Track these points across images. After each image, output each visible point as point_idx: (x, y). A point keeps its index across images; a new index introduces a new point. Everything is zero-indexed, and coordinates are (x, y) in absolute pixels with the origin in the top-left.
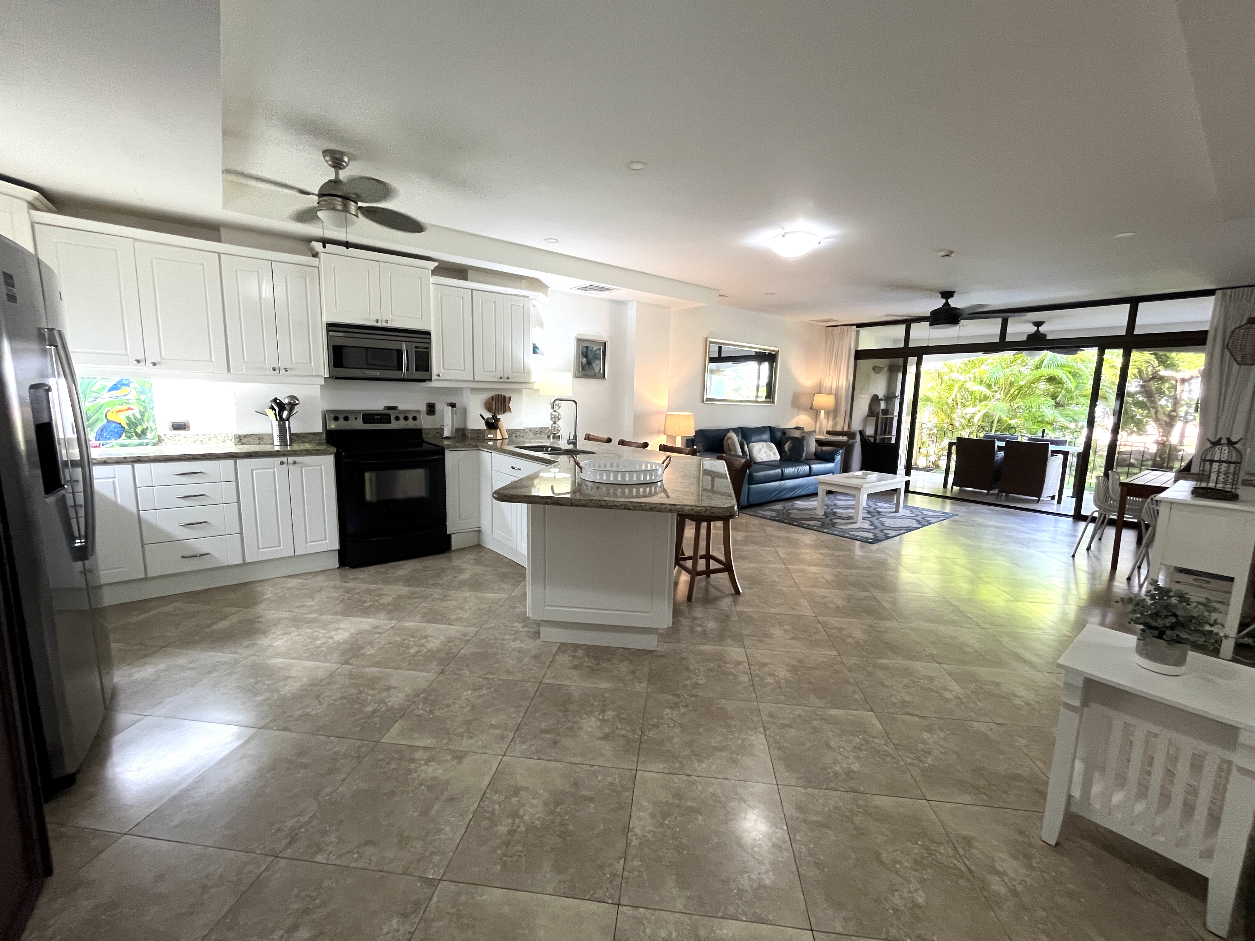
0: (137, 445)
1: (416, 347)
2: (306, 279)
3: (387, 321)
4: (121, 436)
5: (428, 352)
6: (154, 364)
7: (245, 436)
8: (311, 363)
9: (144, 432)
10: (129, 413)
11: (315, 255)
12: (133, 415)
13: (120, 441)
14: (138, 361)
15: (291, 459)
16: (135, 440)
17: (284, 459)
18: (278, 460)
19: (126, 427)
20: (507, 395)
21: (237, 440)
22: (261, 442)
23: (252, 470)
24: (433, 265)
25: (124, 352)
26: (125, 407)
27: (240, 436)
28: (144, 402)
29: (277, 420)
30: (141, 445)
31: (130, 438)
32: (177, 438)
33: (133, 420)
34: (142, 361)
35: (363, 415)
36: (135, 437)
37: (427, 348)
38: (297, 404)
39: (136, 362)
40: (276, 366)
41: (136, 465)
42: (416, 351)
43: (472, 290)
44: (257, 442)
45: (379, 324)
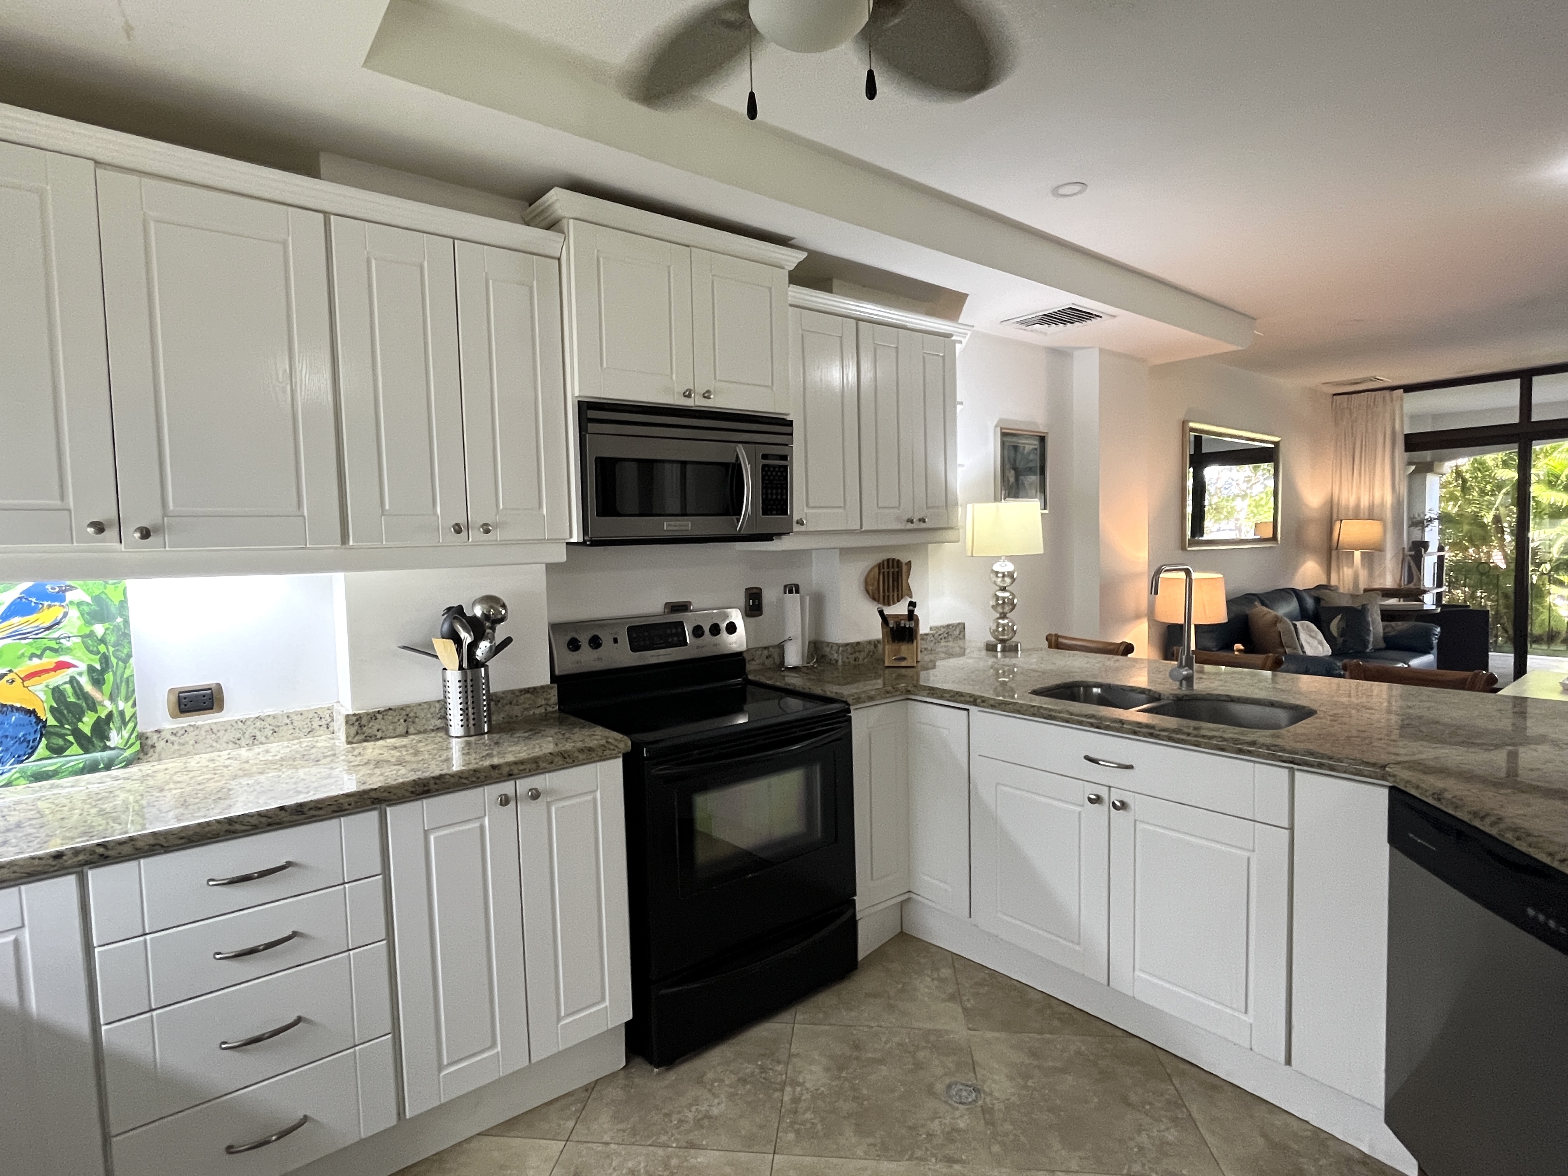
0: (82, 772)
1: (765, 457)
2: (531, 288)
3: (706, 395)
4: (34, 749)
5: (785, 468)
6: (145, 534)
7: (373, 716)
8: (540, 506)
9: (101, 729)
10: (60, 678)
11: (553, 225)
12: (72, 681)
13: (31, 765)
14: (99, 527)
15: (524, 785)
16: (76, 756)
17: (507, 787)
18: (491, 792)
19: (51, 721)
20: (904, 560)
21: (353, 730)
22: (412, 730)
23: (426, 833)
24: (792, 258)
25: (57, 503)
26: (49, 660)
27: (359, 717)
28: (102, 641)
29: (461, 668)
30: (92, 768)
31: (58, 751)
32: (190, 738)
33: (72, 699)
34: (110, 525)
35: (631, 630)
36: (75, 749)
37: (784, 458)
38: (502, 619)
39: (91, 530)
40: (462, 521)
41: (92, 875)
42: (764, 466)
43: (858, 320)
44: (401, 729)
45: (689, 403)
